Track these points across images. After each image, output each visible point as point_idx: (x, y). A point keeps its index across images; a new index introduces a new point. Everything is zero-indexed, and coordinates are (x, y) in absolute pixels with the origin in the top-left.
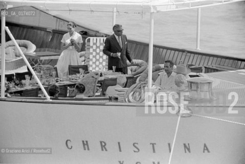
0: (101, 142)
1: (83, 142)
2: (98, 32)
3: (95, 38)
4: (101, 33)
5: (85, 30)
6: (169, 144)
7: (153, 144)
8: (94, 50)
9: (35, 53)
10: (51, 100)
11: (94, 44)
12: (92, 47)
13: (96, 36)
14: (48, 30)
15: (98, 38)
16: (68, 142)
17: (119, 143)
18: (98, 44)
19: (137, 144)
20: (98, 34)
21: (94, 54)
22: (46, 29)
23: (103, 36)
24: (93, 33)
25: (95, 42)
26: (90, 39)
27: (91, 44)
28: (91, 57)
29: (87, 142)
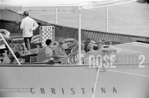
0: (52, 89)
1: (41, 89)
2: (47, 23)
3: (45, 26)
4: (48, 23)
5: (39, 22)
6: (93, 89)
7: (83, 89)
8: (45, 34)
9: (9, 37)
10: (21, 65)
11: (45, 30)
12: (43, 32)
13: (46, 25)
14: (17, 23)
15: (47, 27)
16: (32, 89)
17: (62, 89)
18: (47, 30)
19: (74, 89)
20: (47, 24)
21: (45, 36)
22: (16, 22)
23: (50, 25)
24: (44, 24)
25: (45, 29)
26: (42, 27)
27: (43, 30)
28: (43, 38)
29: (43, 89)
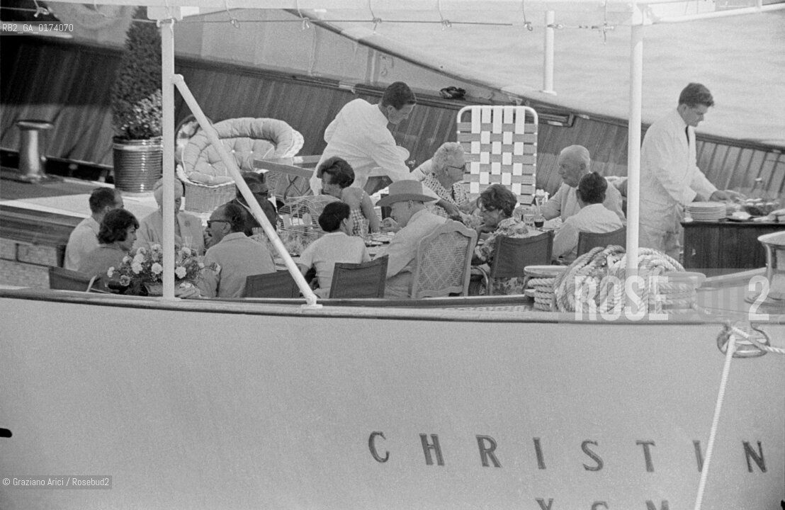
0: (480, 439)
1: (423, 438)
2: (499, 91)
3: (487, 109)
4: (506, 94)
5: (458, 85)
6: (697, 444)
7: (645, 445)
8: (483, 147)
10: (320, 306)
11: (484, 127)
12: (478, 137)
13: (493, 103)
14: (342, 86)
15: (498, 109)
16: (377, 439)
17: (537, 442)
18: (497, 129)
19: (596, 443)
20: (497, 97)
21: (485, 157)
22: (337, 82)
23: (514, 104)
24: (485, 94)
25: (487, 120)
26: (470, 111)
27: (475, 127)
28: (474, 168)
29: (435, 438)
